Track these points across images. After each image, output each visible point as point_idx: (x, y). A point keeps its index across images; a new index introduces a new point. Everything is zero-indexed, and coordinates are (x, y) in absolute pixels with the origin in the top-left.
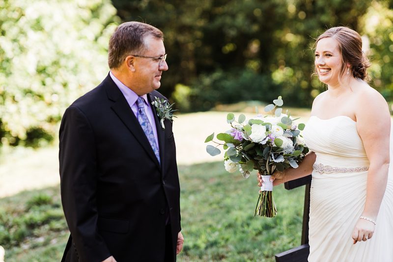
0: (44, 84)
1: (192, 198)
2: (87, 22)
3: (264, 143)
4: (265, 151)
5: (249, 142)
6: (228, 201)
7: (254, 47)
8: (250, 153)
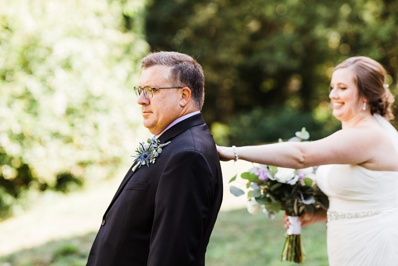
0: (73, 125)
1: (229, 247)
2: (119, 60)
3: (293, 183)
4: (293, 191)
5: (276, 182)
6: (268, 250)
7: (295, 84)
8: (277, 193)
